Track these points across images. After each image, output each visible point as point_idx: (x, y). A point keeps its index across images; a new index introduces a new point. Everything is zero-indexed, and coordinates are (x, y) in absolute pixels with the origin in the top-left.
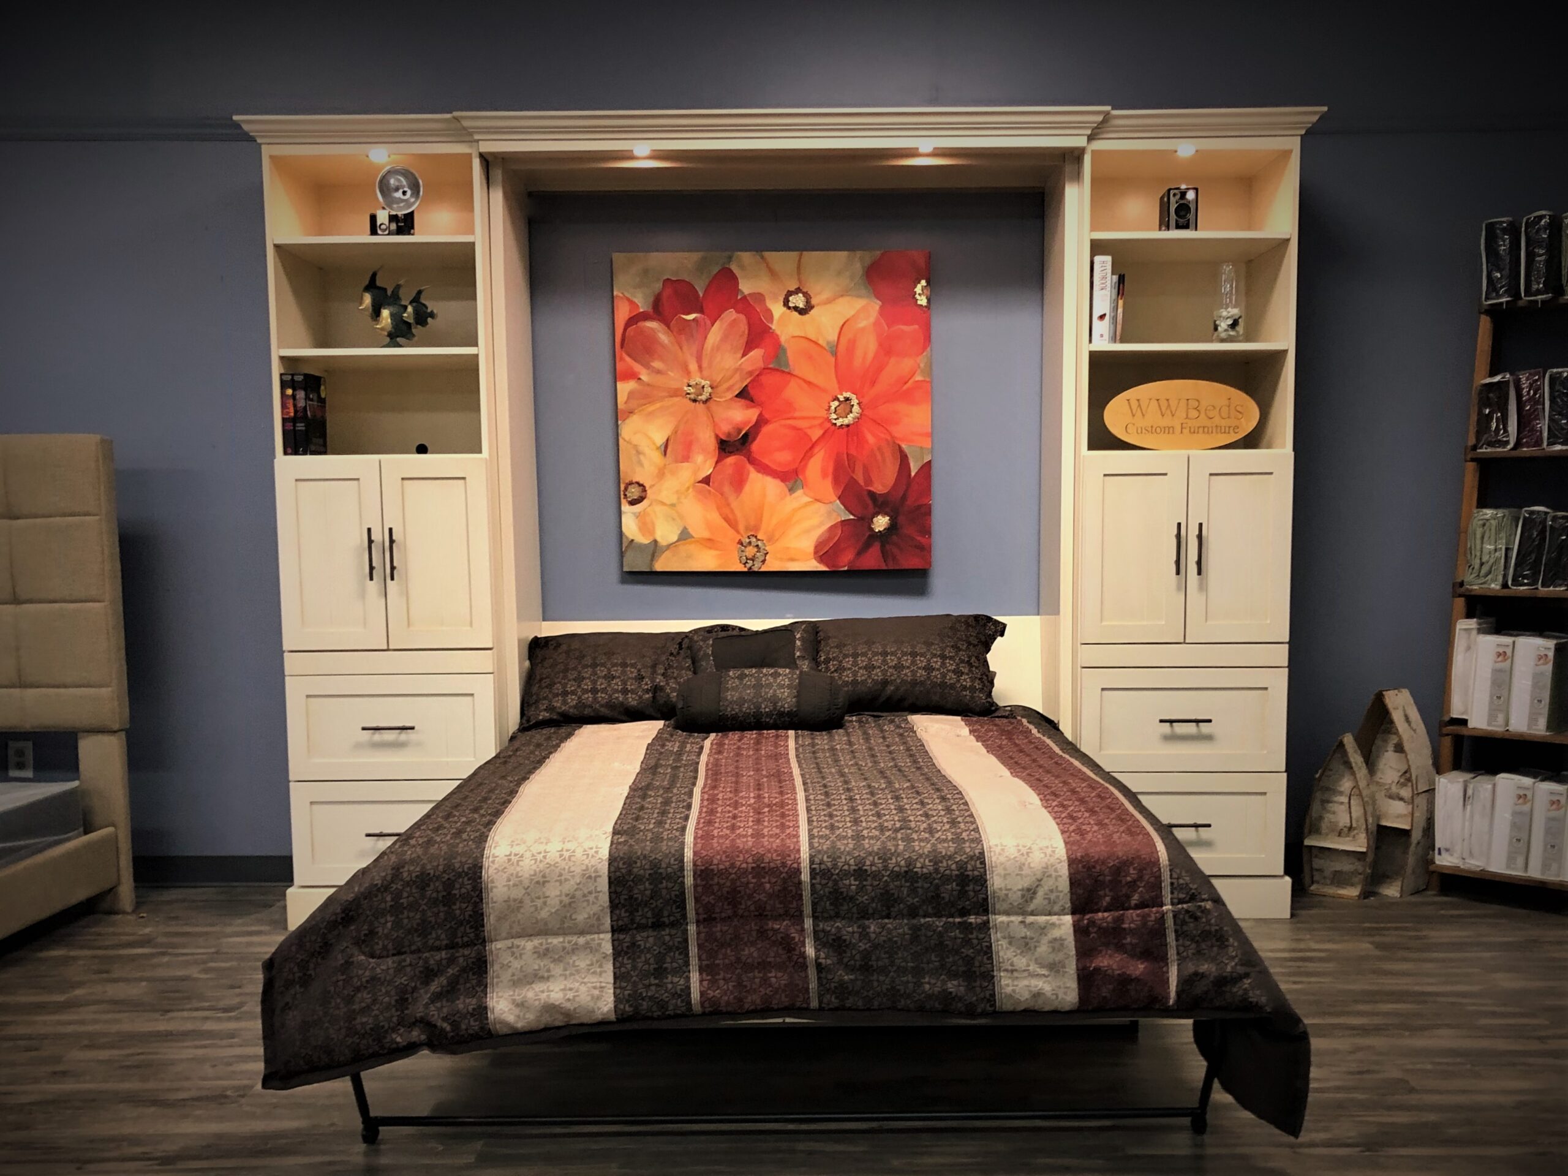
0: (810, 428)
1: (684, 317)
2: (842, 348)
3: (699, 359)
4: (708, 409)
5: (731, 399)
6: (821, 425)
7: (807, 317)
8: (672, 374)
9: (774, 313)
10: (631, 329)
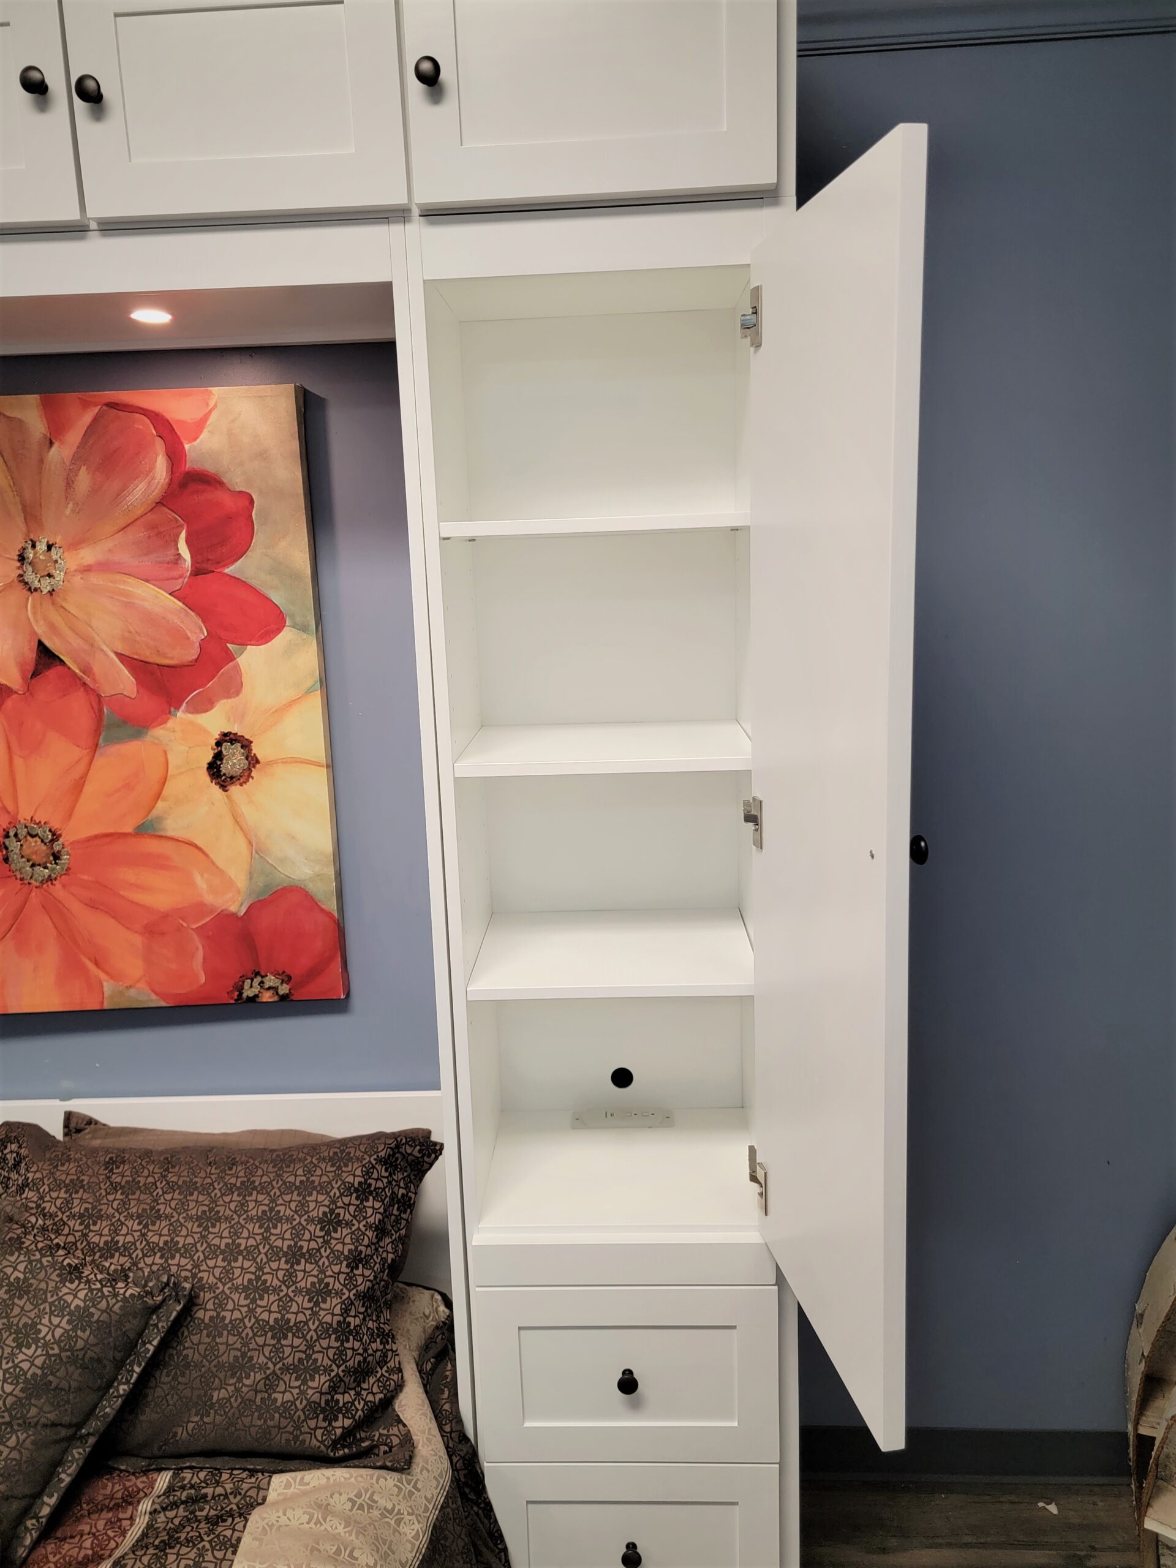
2: (152, 846)
3: (103, 567)
4: (9, 586)
5: (35, 633)
7: (205, 777)
8: (68, 512)
9: (204, 715)
10: (144, 425)
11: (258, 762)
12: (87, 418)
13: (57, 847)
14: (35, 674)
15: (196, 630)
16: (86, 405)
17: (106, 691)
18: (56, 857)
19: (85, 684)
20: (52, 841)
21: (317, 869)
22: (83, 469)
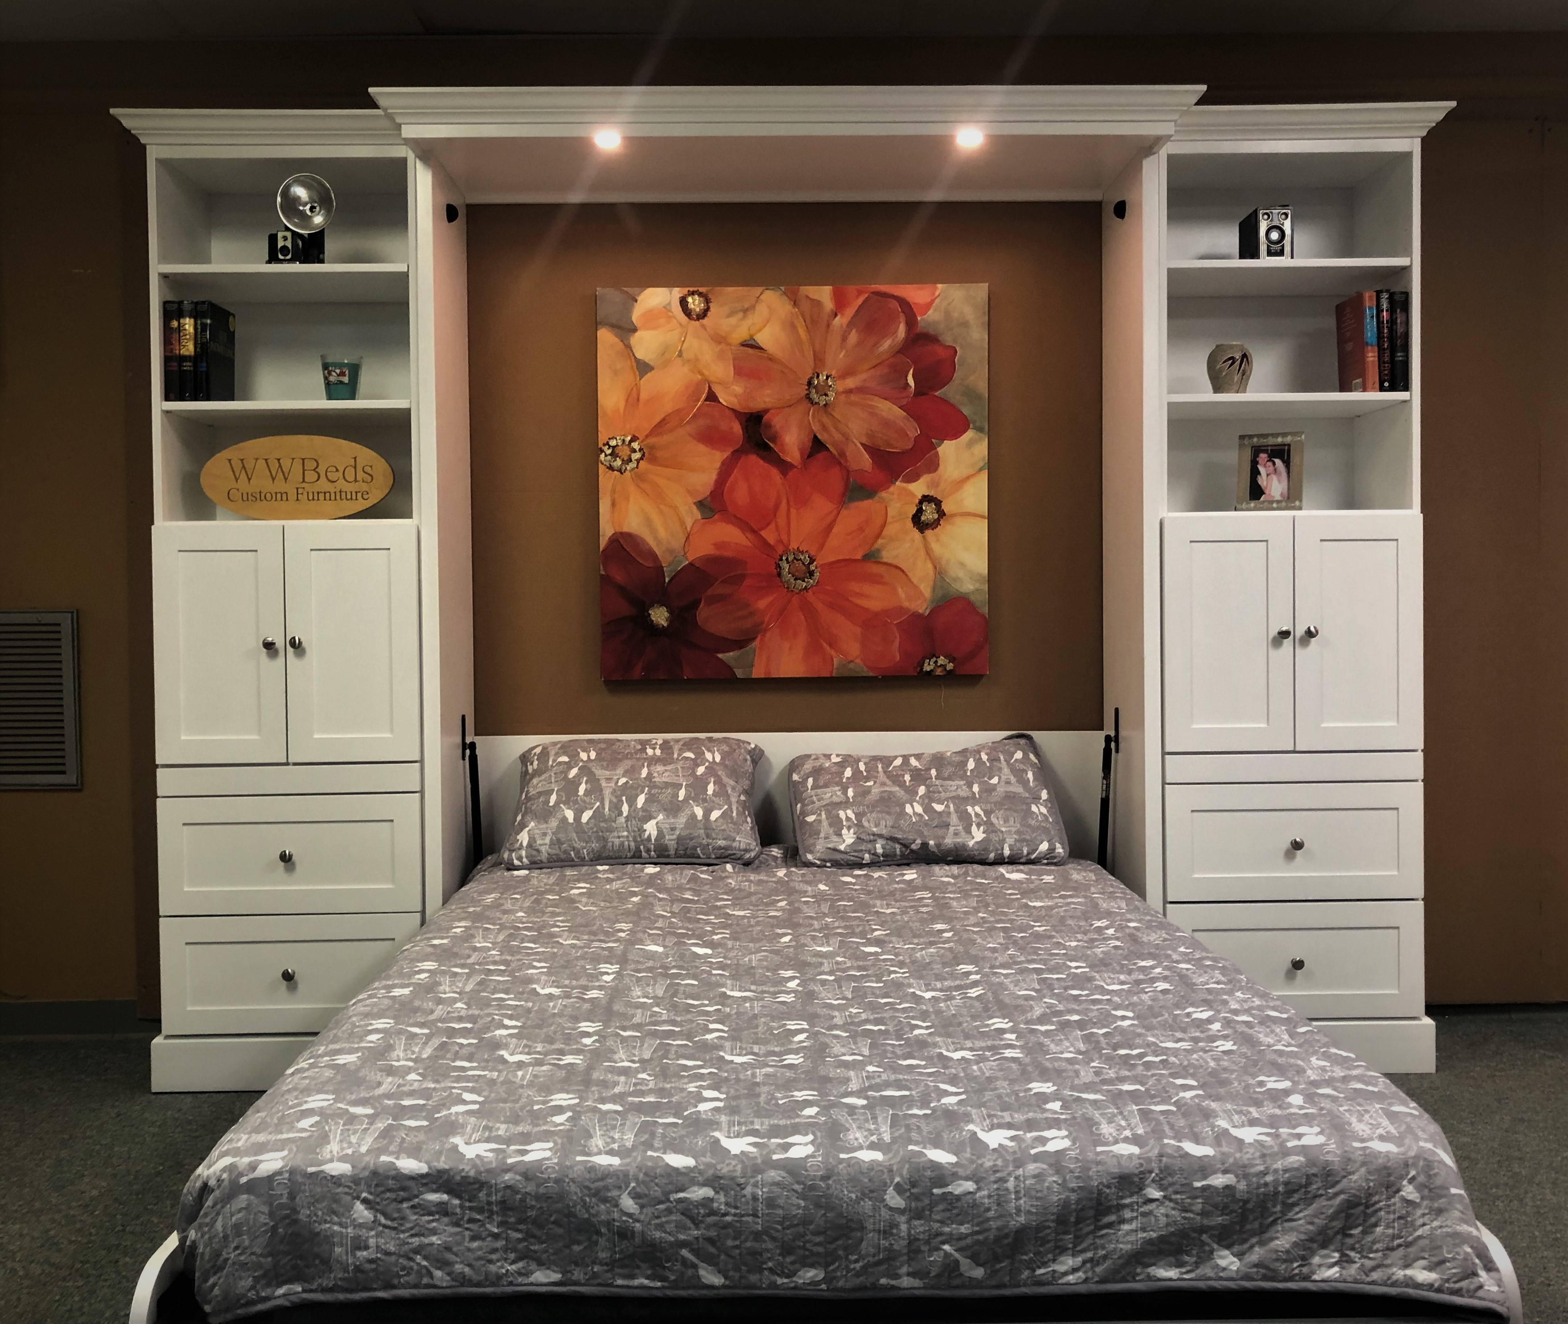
0: (777, 528)
1: (911, 372)
2: (873, 568)
3: (860, 390)
4: (799, 401)
5: (811, 430)
6: (781, 541)
7: (910, 524)
8: (841, 356)
9: (914, 484)
10: (894, 304)
11: (944, 514)
12: (860, 301)
13: (812, 568)
14: (809, 457)
15: (913, 430)
16: (860, 293)
17: (853, 466)
18: (811, 574)
19: (840, 463)
20: (810, 563)
21: (977, 585)
22: (854, 331)
